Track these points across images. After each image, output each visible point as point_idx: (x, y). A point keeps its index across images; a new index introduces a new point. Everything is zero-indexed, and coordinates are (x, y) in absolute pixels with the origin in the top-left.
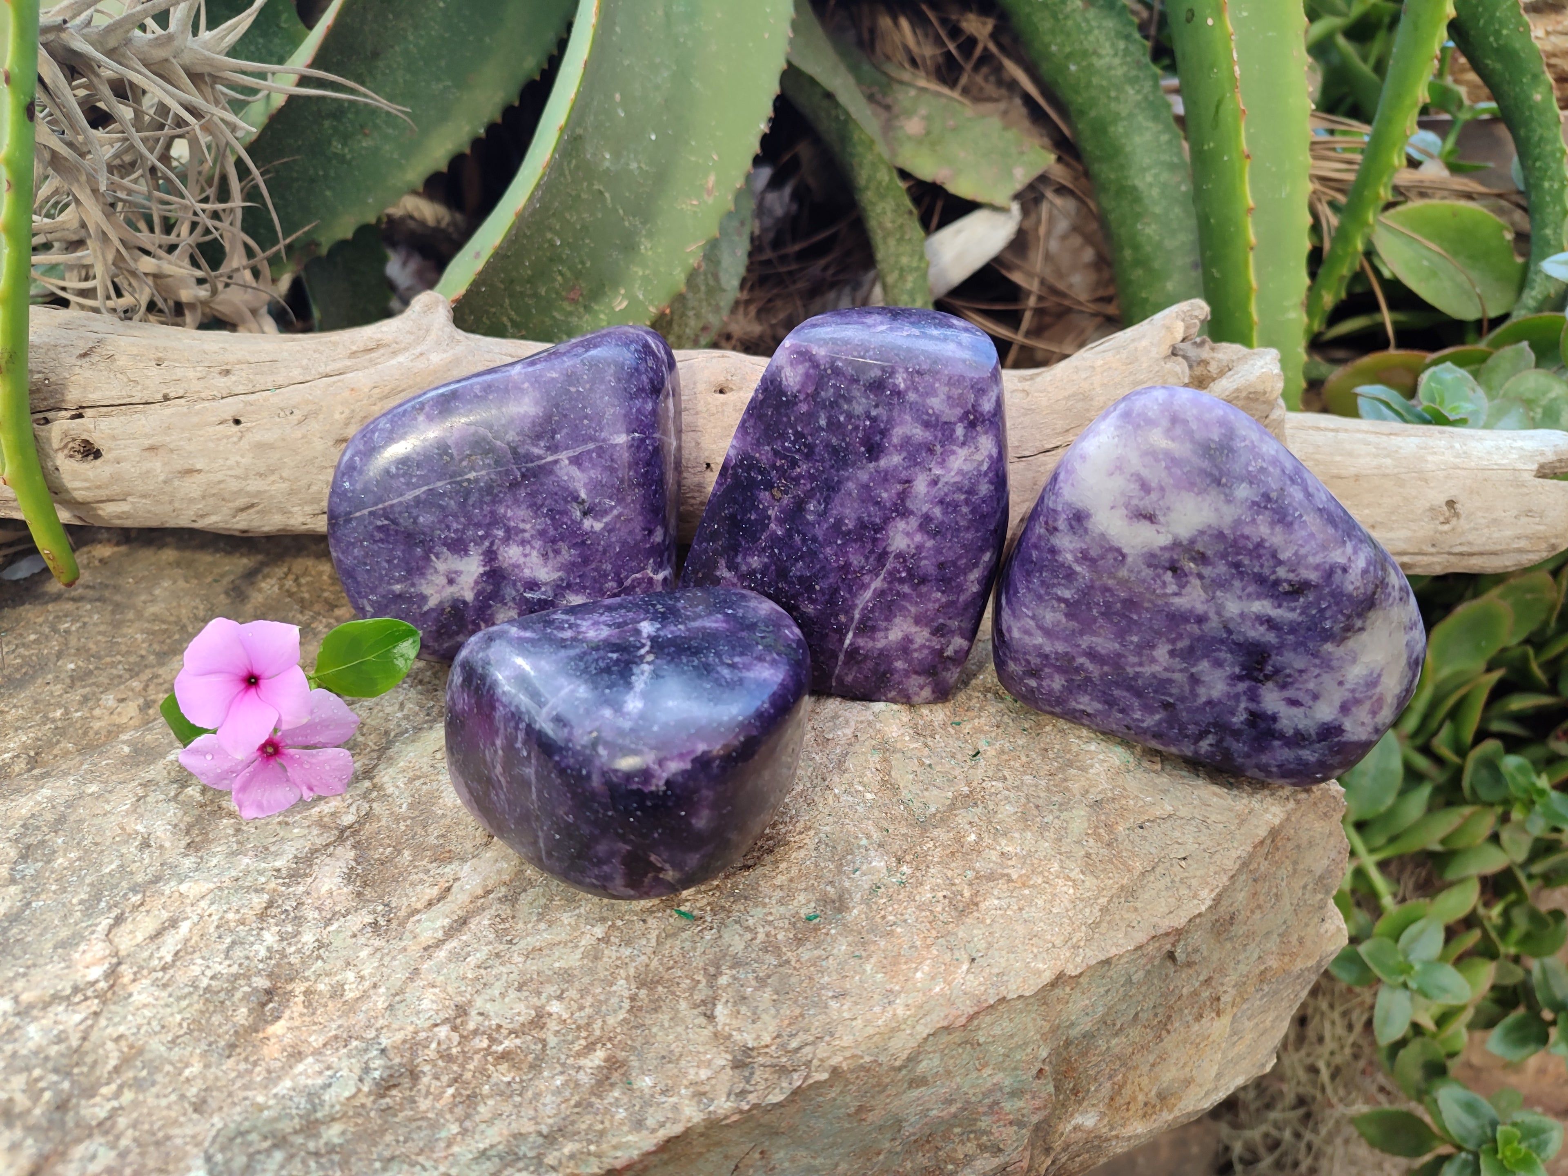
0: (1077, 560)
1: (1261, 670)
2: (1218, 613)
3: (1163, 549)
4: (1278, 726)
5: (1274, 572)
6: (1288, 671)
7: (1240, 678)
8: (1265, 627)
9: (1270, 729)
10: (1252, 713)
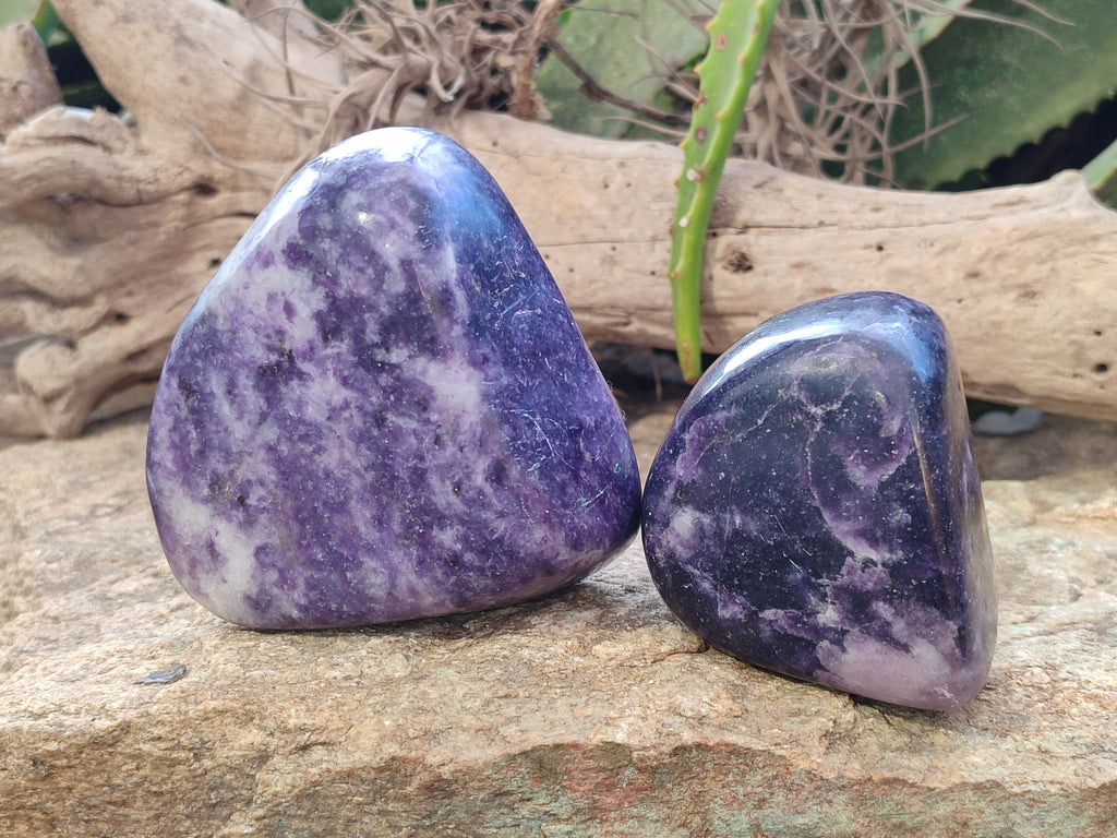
0: (294, 587)
1: (278, 364)
2: (252, 438)
3: (229, 519)
4: (323, 306)
5: (186, 419)
6: (265, 340)
7: (301, 375)
8: (236, 391)
9: (330, 310)
10: (326, 339)
